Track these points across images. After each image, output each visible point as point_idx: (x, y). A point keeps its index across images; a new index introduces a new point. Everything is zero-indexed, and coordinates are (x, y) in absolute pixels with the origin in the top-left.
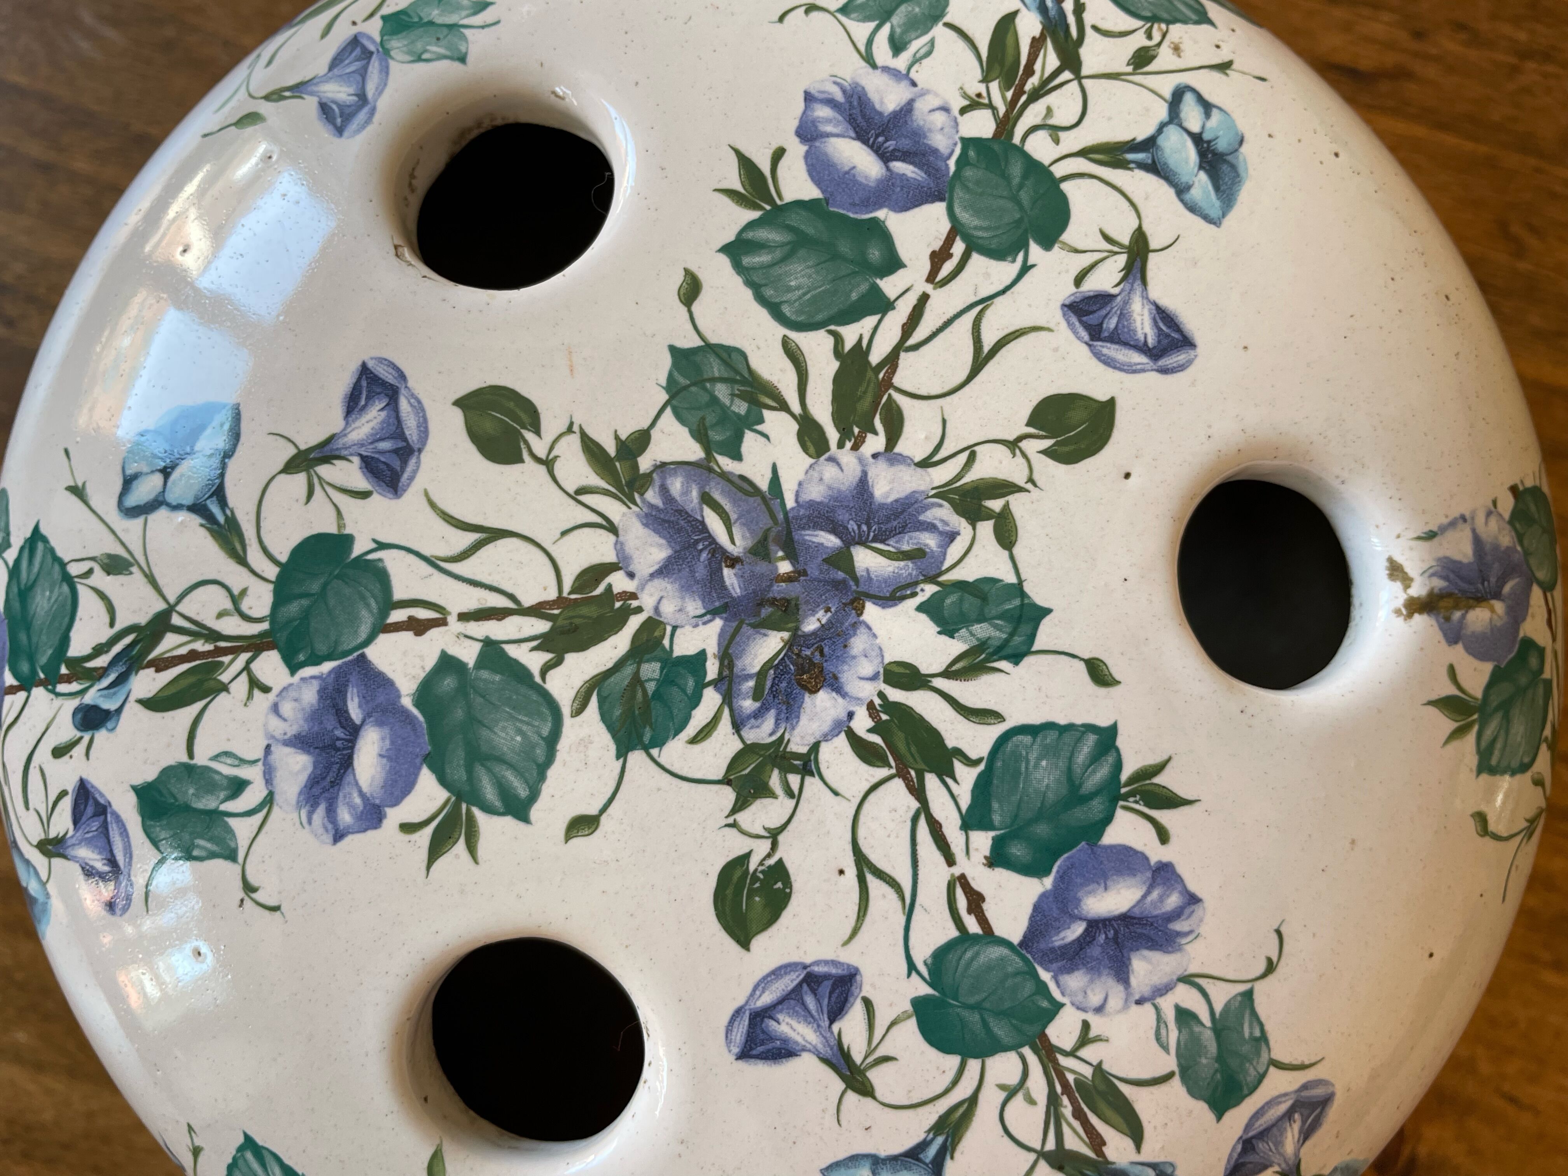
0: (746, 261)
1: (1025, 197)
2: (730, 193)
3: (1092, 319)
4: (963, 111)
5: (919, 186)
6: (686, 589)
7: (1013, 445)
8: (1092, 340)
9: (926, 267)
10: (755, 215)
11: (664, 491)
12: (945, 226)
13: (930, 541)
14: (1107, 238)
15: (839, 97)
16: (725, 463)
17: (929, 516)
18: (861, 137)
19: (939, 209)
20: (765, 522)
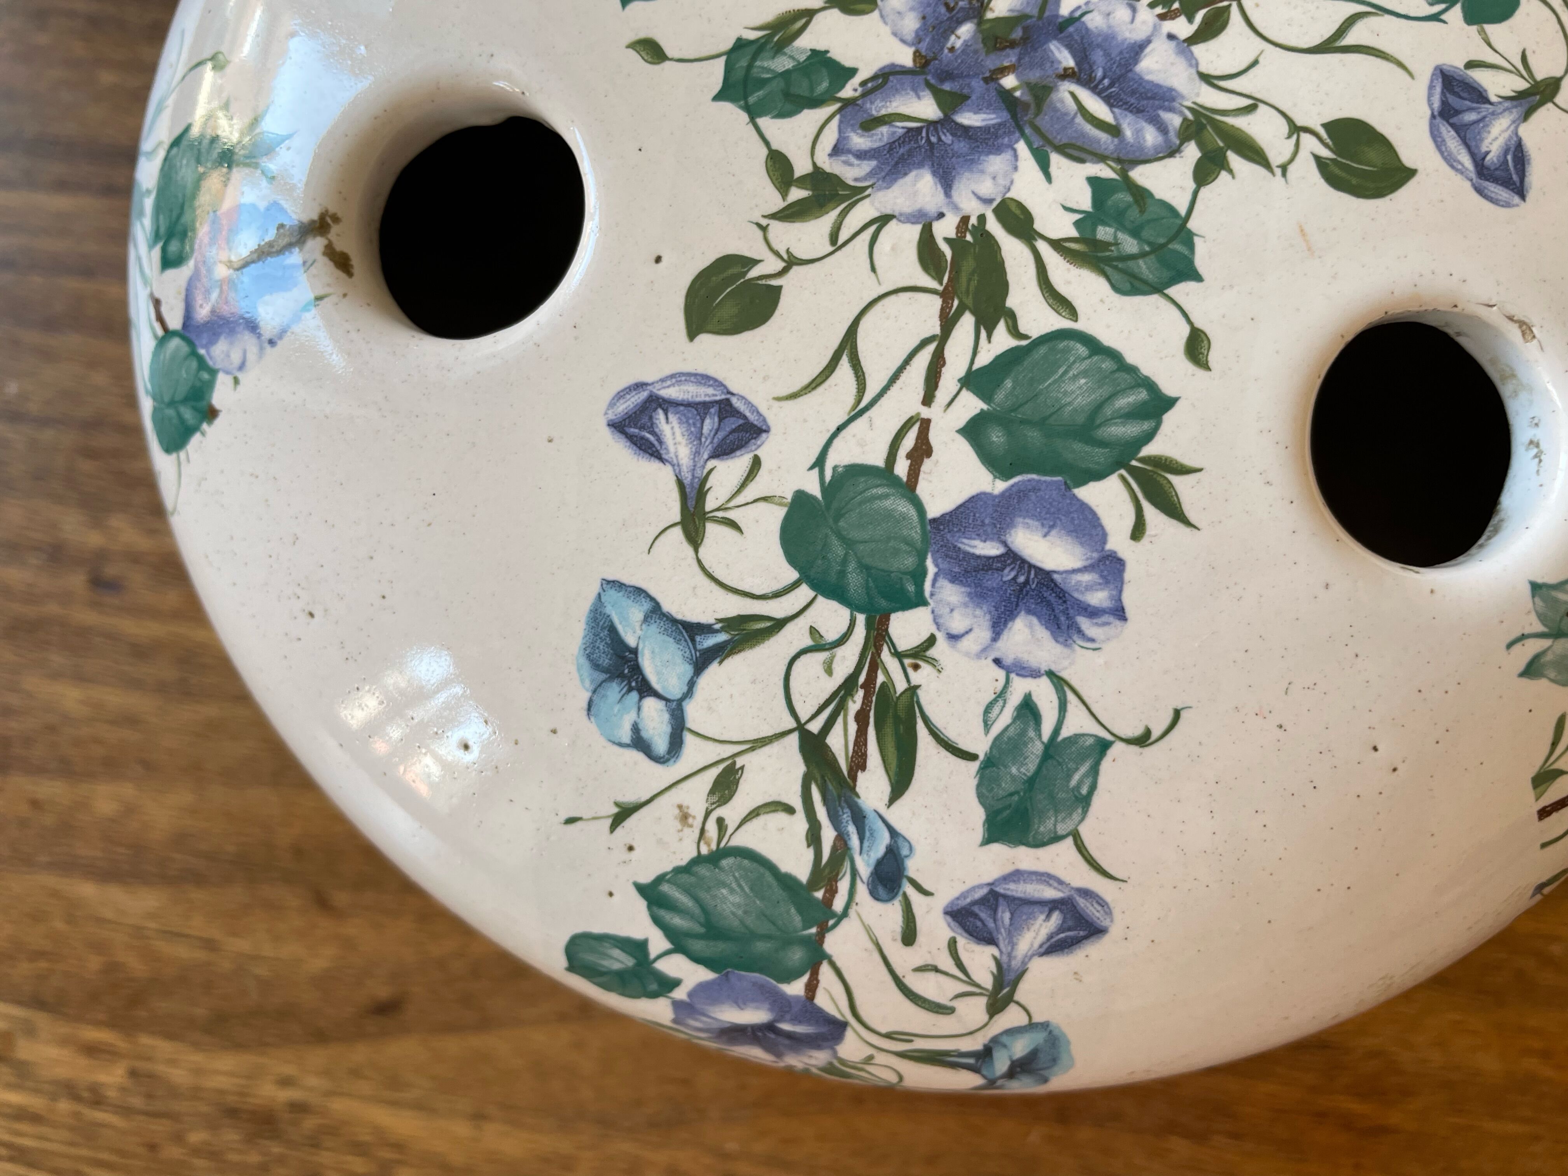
0: (1142, 395)
1: (838, 549)
2: (1184, 470)
3: (732, 423)
4: (931, 641)
5: (964, 532)
6: (1108, 38)
7: (791, 262)
8: (728, 400)
9: (934, 437)
10: (1147, 451)
11: (1162, 128)
12: (923, 489)
13: (859, 141)
14: (732, 524)
15: (1084, 623)
16: (1104, 171)
17: (867, 166)
18: (1046, 577)
19: (935, 508)
20: (1043, 121)
